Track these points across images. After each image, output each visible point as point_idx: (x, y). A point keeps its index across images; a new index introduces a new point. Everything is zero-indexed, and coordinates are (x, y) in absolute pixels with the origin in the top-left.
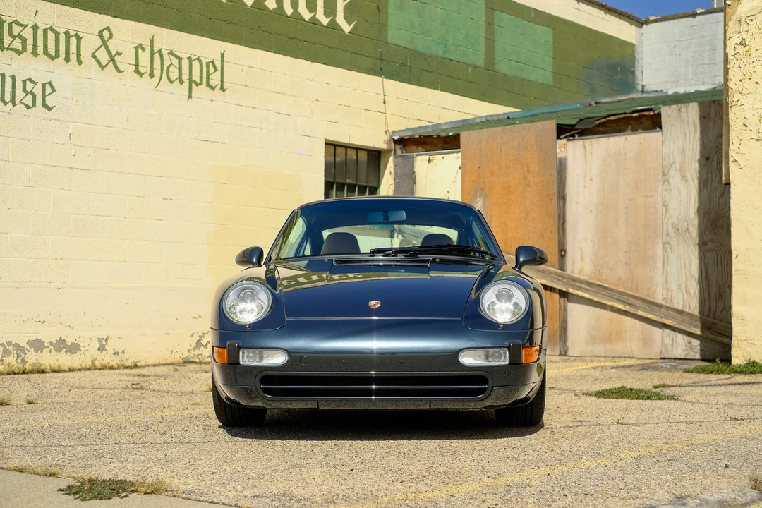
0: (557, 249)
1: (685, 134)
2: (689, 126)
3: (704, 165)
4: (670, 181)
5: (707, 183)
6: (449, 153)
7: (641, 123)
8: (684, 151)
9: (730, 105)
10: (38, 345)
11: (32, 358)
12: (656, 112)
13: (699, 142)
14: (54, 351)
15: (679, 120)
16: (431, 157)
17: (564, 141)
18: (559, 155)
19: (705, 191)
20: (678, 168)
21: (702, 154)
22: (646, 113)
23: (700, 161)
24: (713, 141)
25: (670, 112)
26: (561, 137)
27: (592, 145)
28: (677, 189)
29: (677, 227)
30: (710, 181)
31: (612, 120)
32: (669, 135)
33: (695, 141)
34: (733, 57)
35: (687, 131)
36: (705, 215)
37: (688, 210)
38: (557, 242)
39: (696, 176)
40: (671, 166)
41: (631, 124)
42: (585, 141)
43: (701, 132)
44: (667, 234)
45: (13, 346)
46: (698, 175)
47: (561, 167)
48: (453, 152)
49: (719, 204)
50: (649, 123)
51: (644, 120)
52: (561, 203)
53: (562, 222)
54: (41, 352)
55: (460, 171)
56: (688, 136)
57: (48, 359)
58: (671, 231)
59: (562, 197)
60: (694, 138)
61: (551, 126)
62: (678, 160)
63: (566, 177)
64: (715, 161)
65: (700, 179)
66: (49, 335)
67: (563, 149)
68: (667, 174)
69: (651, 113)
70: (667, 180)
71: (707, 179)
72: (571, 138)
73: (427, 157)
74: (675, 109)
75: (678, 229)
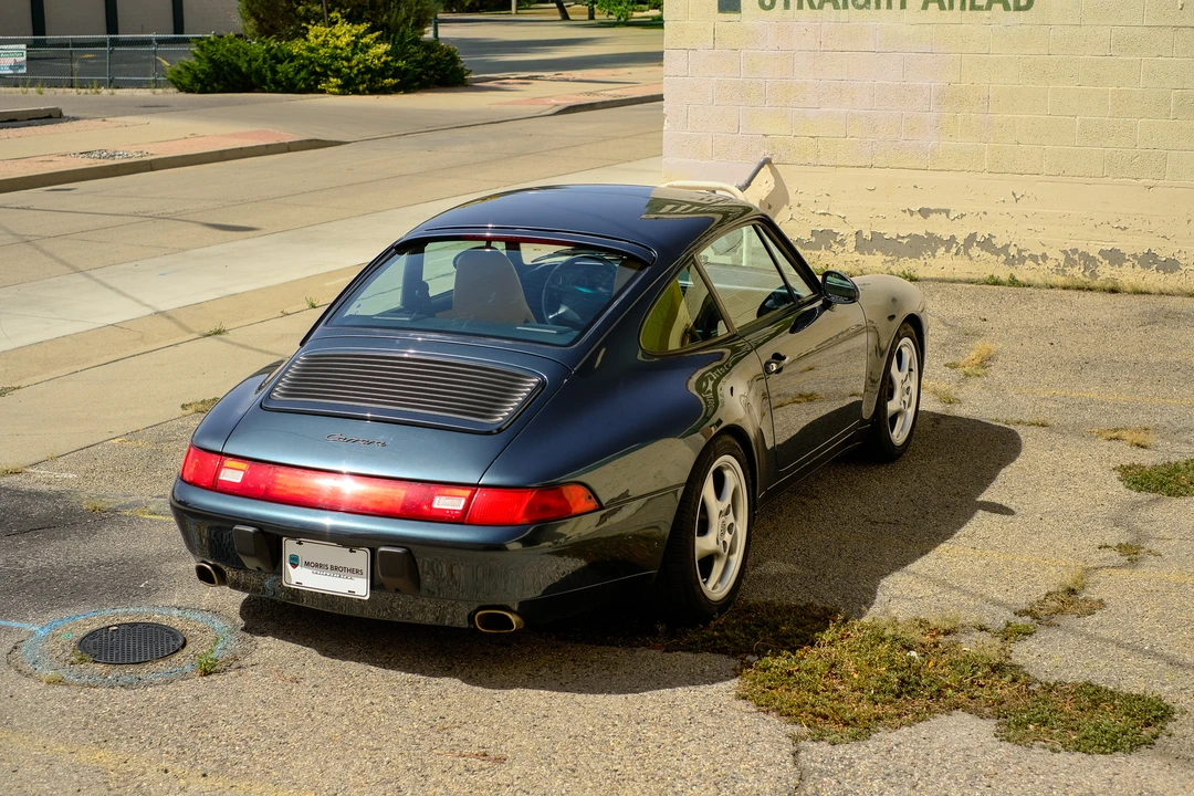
10: (1115, 257)
11: (1106, 272)
14: (1138, 268)
45: (1080, 255)
54: (1120, 266)
57: (1128, 276)
66: (1132, 244)
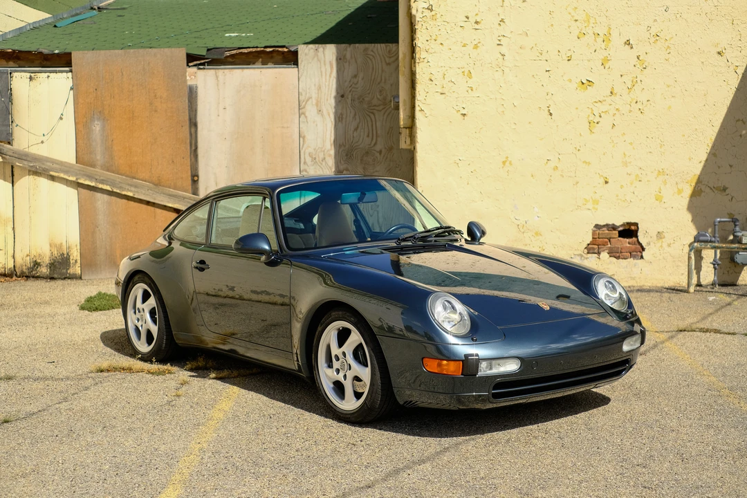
0: (190, 174)
1: (321, 72)
2: (325, 65)
3: (340, 101)
4: (307, 114)
5: (342, 118)
6: (56, 72)
7: (272, 57)
8: (319, 88)
9: (417, 61)
12: (292, 49)
13: (335, 81)
15: (316, 58)
16: (32, 75)
17: (195, 69)
18: (189, 83)
19: (340, 124)
20: (314, 102)
21: (337, 92)
22: (280, 49)
23: (335, 97)
24: (348, 81)
25: (307, 51)
26: (190, 64)
27: (225, 75)
28: (314, 122)
29: (314, 157)
30: (344, 116)
31: (245, 53)
32: (305, 72)
33: (331, 79)
34: (421, 20)
35: (323, 70)
36: (340, 146)
37: (324, 141)
38: (189, 168)
39: (332, 111)
40: (308, 100)
41: (261, 57)
42: (217, 71)
43: (337, 72)
44: (305, 163)
46: (334, 110)
47: (192, 94)
48: (62, 72)
49: (353, 137)
50: (279, 58)
51: (274, 55)
52: (193, 130)
53: (193, 148)
55: (72, 92)
56: (324, 74)
58: (308, 160)
59: (193, 124)
60: (330, 76)
61: (181, 54)
62: (314, 96)
63: (197, 105)
64: (350, 99)
65: (336, 113)
67: (193, 77)
68: (304, 107)
69: (285, 50)
70: (304, 113)
71: (342, 114)
72: (202, 67)
73: (28, 75)
74: (312, 48)
75: (315, 158)
